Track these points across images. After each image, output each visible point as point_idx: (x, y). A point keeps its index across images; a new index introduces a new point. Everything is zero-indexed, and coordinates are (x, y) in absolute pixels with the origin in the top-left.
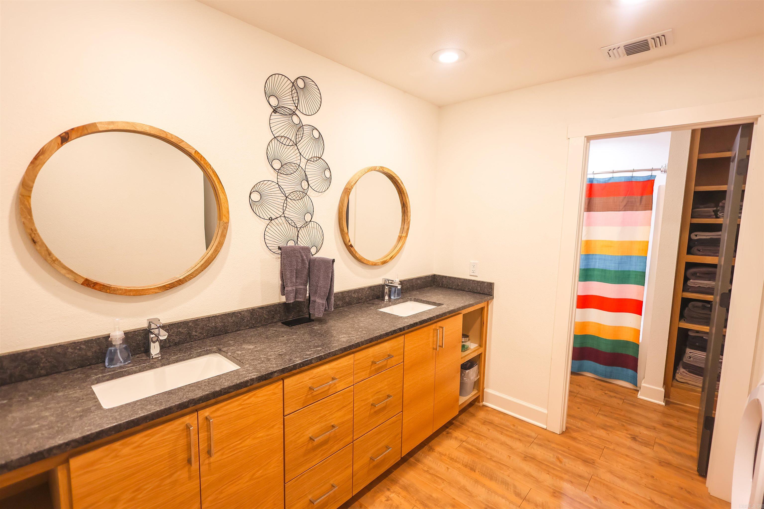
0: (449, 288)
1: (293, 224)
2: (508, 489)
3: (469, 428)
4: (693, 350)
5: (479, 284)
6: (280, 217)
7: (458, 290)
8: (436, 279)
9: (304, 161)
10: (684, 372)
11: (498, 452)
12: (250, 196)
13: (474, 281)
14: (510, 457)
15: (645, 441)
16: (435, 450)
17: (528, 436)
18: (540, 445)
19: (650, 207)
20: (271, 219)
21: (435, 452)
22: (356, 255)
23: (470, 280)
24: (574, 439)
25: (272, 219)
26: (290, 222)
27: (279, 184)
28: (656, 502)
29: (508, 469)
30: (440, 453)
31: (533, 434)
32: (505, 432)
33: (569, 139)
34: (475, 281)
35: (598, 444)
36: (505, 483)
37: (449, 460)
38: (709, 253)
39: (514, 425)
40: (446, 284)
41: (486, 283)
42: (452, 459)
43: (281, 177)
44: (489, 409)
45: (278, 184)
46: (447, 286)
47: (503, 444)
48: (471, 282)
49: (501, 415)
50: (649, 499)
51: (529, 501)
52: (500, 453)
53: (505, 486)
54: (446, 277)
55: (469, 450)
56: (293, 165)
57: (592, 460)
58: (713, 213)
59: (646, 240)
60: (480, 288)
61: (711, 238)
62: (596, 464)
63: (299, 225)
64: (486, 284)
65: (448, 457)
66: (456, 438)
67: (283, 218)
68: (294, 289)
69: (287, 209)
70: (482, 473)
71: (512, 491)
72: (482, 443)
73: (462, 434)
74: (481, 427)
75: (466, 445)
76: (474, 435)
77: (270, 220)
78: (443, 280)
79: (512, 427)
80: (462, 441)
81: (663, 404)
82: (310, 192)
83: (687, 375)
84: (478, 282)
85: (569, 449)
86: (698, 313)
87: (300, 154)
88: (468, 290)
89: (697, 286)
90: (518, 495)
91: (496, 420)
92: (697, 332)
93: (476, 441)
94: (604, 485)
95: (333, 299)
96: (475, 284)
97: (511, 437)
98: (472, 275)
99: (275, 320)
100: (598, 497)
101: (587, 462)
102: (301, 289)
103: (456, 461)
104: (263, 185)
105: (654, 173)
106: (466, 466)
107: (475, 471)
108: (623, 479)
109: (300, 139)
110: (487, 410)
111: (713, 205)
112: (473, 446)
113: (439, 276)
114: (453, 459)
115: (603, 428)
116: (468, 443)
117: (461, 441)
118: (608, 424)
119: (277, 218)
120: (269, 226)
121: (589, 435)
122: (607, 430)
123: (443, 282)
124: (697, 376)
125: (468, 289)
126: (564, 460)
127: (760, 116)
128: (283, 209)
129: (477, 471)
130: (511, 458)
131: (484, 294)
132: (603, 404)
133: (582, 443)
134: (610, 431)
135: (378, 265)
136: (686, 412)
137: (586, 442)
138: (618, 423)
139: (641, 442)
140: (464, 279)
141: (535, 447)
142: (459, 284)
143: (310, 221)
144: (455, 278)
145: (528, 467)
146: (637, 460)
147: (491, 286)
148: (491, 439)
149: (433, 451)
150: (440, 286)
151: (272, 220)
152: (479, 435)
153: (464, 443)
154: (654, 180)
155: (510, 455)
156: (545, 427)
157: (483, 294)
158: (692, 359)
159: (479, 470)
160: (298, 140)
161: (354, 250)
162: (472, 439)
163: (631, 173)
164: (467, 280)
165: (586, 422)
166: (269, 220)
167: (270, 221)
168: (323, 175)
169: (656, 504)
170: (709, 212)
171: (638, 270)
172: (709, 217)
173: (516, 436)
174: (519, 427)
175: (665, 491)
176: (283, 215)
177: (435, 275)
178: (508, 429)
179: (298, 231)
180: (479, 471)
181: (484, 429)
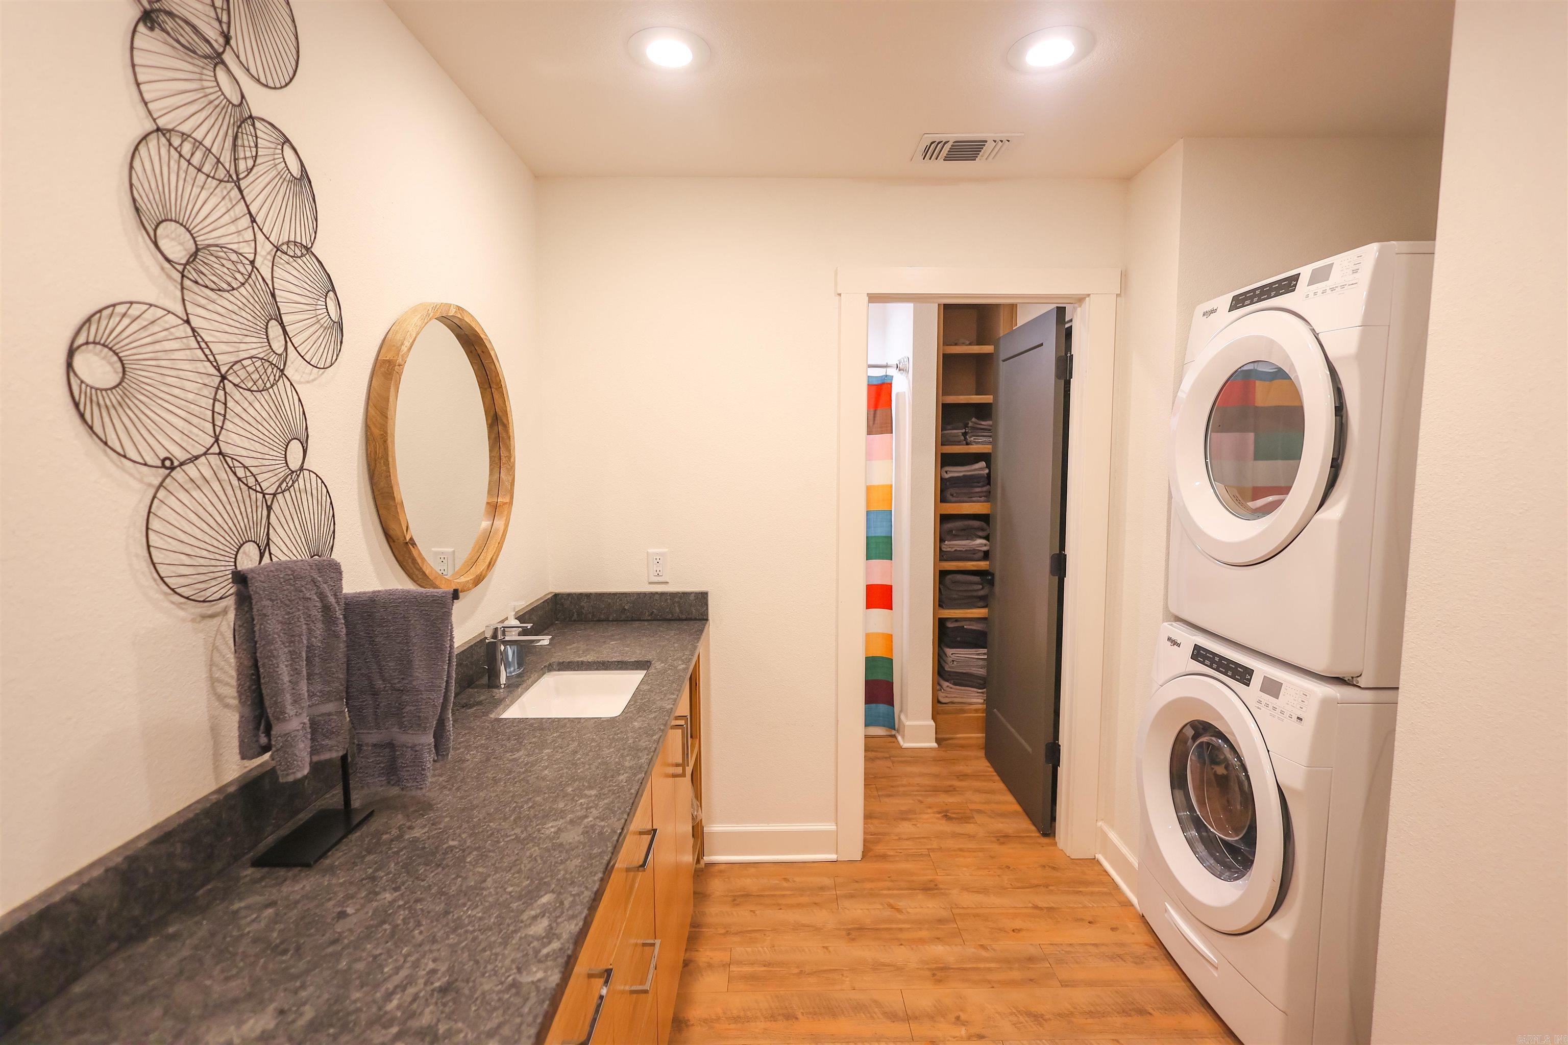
0: (599, 621)
1: (251, 482)
2: (872, 1017)
3: (716, 929)
4: (954, 650)
5: (677, 600)
6: (205, 454)
7: (626, 621)
8: (562, 604)
9: (264, 248)
10: (948, 686)
11: (803, 950)
12: (69, 365)
13: (662, 594)
14: (826, 948)
15: (960, 815)
16: (689, 1020)
17: (822, 888)
18: (852, 896)
19: (889, 428)
20: (169, 465)
21: (693, 1025)
22: (424, 569)
23: (653, 594)
24: (884, 857)
25: (172, 463)
26: (241, 472)
27: (195, 322)
28: (1040, 904)
29: (842, 975)
30: (706, 1021)
31: (827, 882)
32: (782, 901)
33: (840, 295)
34: (667, 593)
35: (917, 849)
36: (859, 1008)
37: (733, 1026)
38: (965, 499)
39: (786, 880)
40: (590, 613)
41: (693, 595)
42: (736, 1019)
43: (196, 294)
44: (722, 867)
45: (188, 322)
46: (593, 615)
47: (797, 927)
48: (657, 597)
49: (752, 870)
50: (1030, 905)
51: (916, 1018)
52: (806, 950)
53: (864, 1013)
54: (588, 595)
55: (751, 978)
56: (234, 257)
57: (931, 881)
58: (963, 438)
59: (888, 483)
60: (680, 607)
61: (964, 476)
62: (941, 886)
63: (269, 485)
64: (692, 597)
65: (726, 1018)
66: (710, 966)
67: (215, 460)
68: (306, 720)
69: (228, 425)
70: (810, 1013)
71: (881, 1016)
72: (762, 948)
73: (715, 950)
74: (735, 913)
75: (739, 969)
76: (736, 939)
77: (167, 468)
78: (582, 604)
79: (785, 884)
80: (727, 965)
81: (935, 745)
82: (295, 369)
83: (952, 690)
84: (673, 595)
85: (892, 881)
86: (958, 591)
87: (253, 220)
88: (649, 618)
89: (953, 550)
90: (892, 1016)
91: (749, 883)
92: (956, 620)
93: (749, 949)
94: (974, 916)
95: (451, 719)
96: (666, 600)
97: (800, 906)
98: (656, 581)
99: (218, 865)
100: (984, 942)
101: (930, 889)
102: (329, 714)
103: (748, 1020)
104: (126, 321)
105: (891, 372)
106: (773, 1018)
107: (797, 1018)
108: (984, 891)
109: (250, 163)
110: (721, 871)
111: (961, 425)
112: (752, 964)
113: (569, 595)
114: (739, 1017)
115: (903, 819)
116: (739, 963)
117: (724, 965)
118: (903, 808)
119: (197, 458)
120: (162, 494)
121: (895, 840)
122: (909, 820)
123: (583, 607)
124: (963, 688)
125: (649, 616)
126: (901, 904)
127: (1089, 295)
128: (214, 425)
129: (800, 1016)
130: (830, 948)
131: (691, 619)
132: (872, 776)
133: (898, 859)
134: (913, 819)
135: (469, 589)
136: (962, 747)
137: (901, 854)
138: (913, 802)
139: (956, 819)
140: (639, 594)
141: (847, 903)
142: (626, 607)
143: (302, 469)
144: (615, 594)
145: (865, 951)
146: (974, 851)
147: (703, 597)
148: (772, 930)
149: (687, 1026)
150: (575, 621)
151: (172, 468)
152: (748, 934)
153: (733, 968)
154: (891, 384)
155: (826, 945)
156: (833, 857)
157: (686, 620)
158: (955, 663)
159: (801, 1011)
160: (242, 166)
161: (420, 554)
162: (740, 951)
163: (884, 370)
164: (645, 594)
165: (876, 818)
166: (164, 466)
167: (168, 471)
168: (319, 312)
169: (1041, 909)
170: (956, 436)
171: (879, 535)
172: (958, 443)
173: (804, 899)
174: (797, 879)
175: (1036, 882)
176: (215, 449)
177: (556, 595)
178: (783, 893)
179: (269, 508)
180: (803, 1014)
181: (742, 916)
